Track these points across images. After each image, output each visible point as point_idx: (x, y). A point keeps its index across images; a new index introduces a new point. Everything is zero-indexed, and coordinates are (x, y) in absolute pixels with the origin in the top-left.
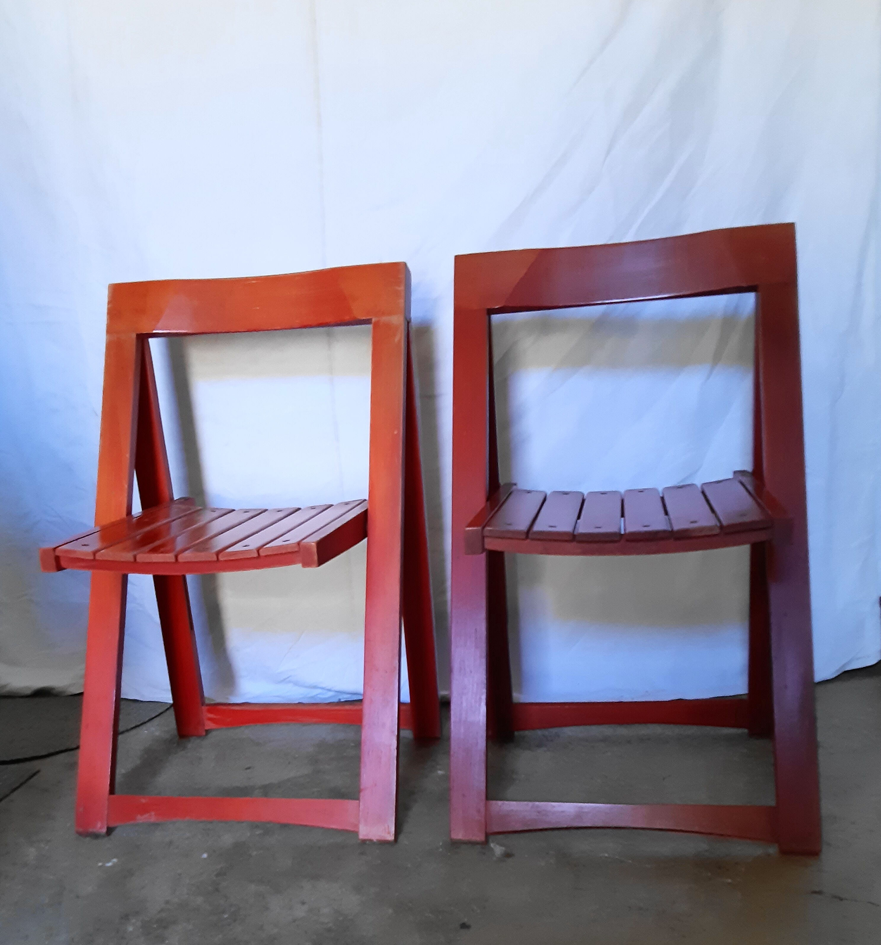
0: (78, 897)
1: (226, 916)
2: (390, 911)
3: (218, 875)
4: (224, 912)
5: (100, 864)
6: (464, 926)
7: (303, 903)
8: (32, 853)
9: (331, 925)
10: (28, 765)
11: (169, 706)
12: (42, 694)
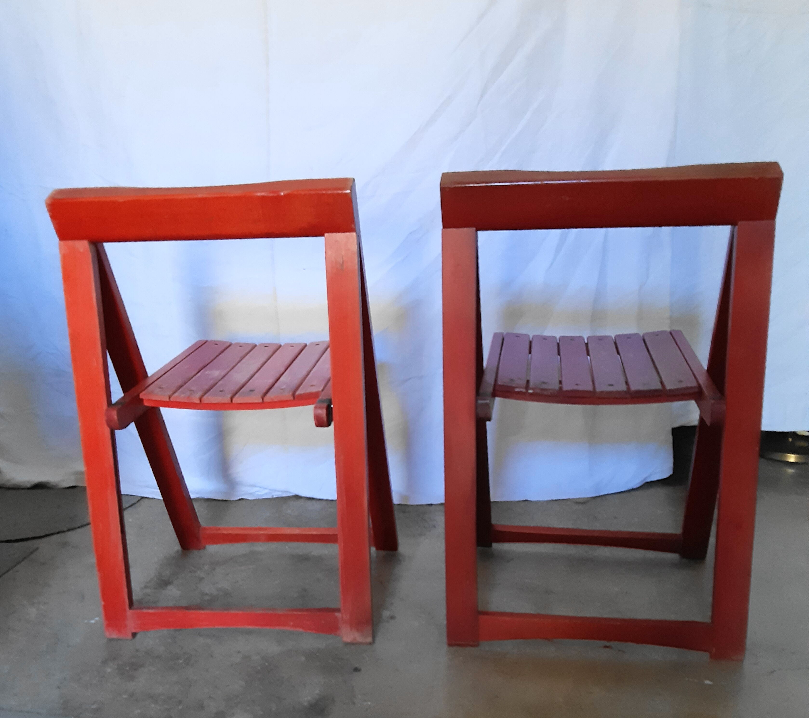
0: (69, 646)
1: (181, 661)
4: (179, 659)
5: (86, 621)
6: (357, 670)
7: (239, 653)
8: (32, 612)
9: (259, 668)
10: (29, 543)
11: (139, 498)
12: (39, 486)
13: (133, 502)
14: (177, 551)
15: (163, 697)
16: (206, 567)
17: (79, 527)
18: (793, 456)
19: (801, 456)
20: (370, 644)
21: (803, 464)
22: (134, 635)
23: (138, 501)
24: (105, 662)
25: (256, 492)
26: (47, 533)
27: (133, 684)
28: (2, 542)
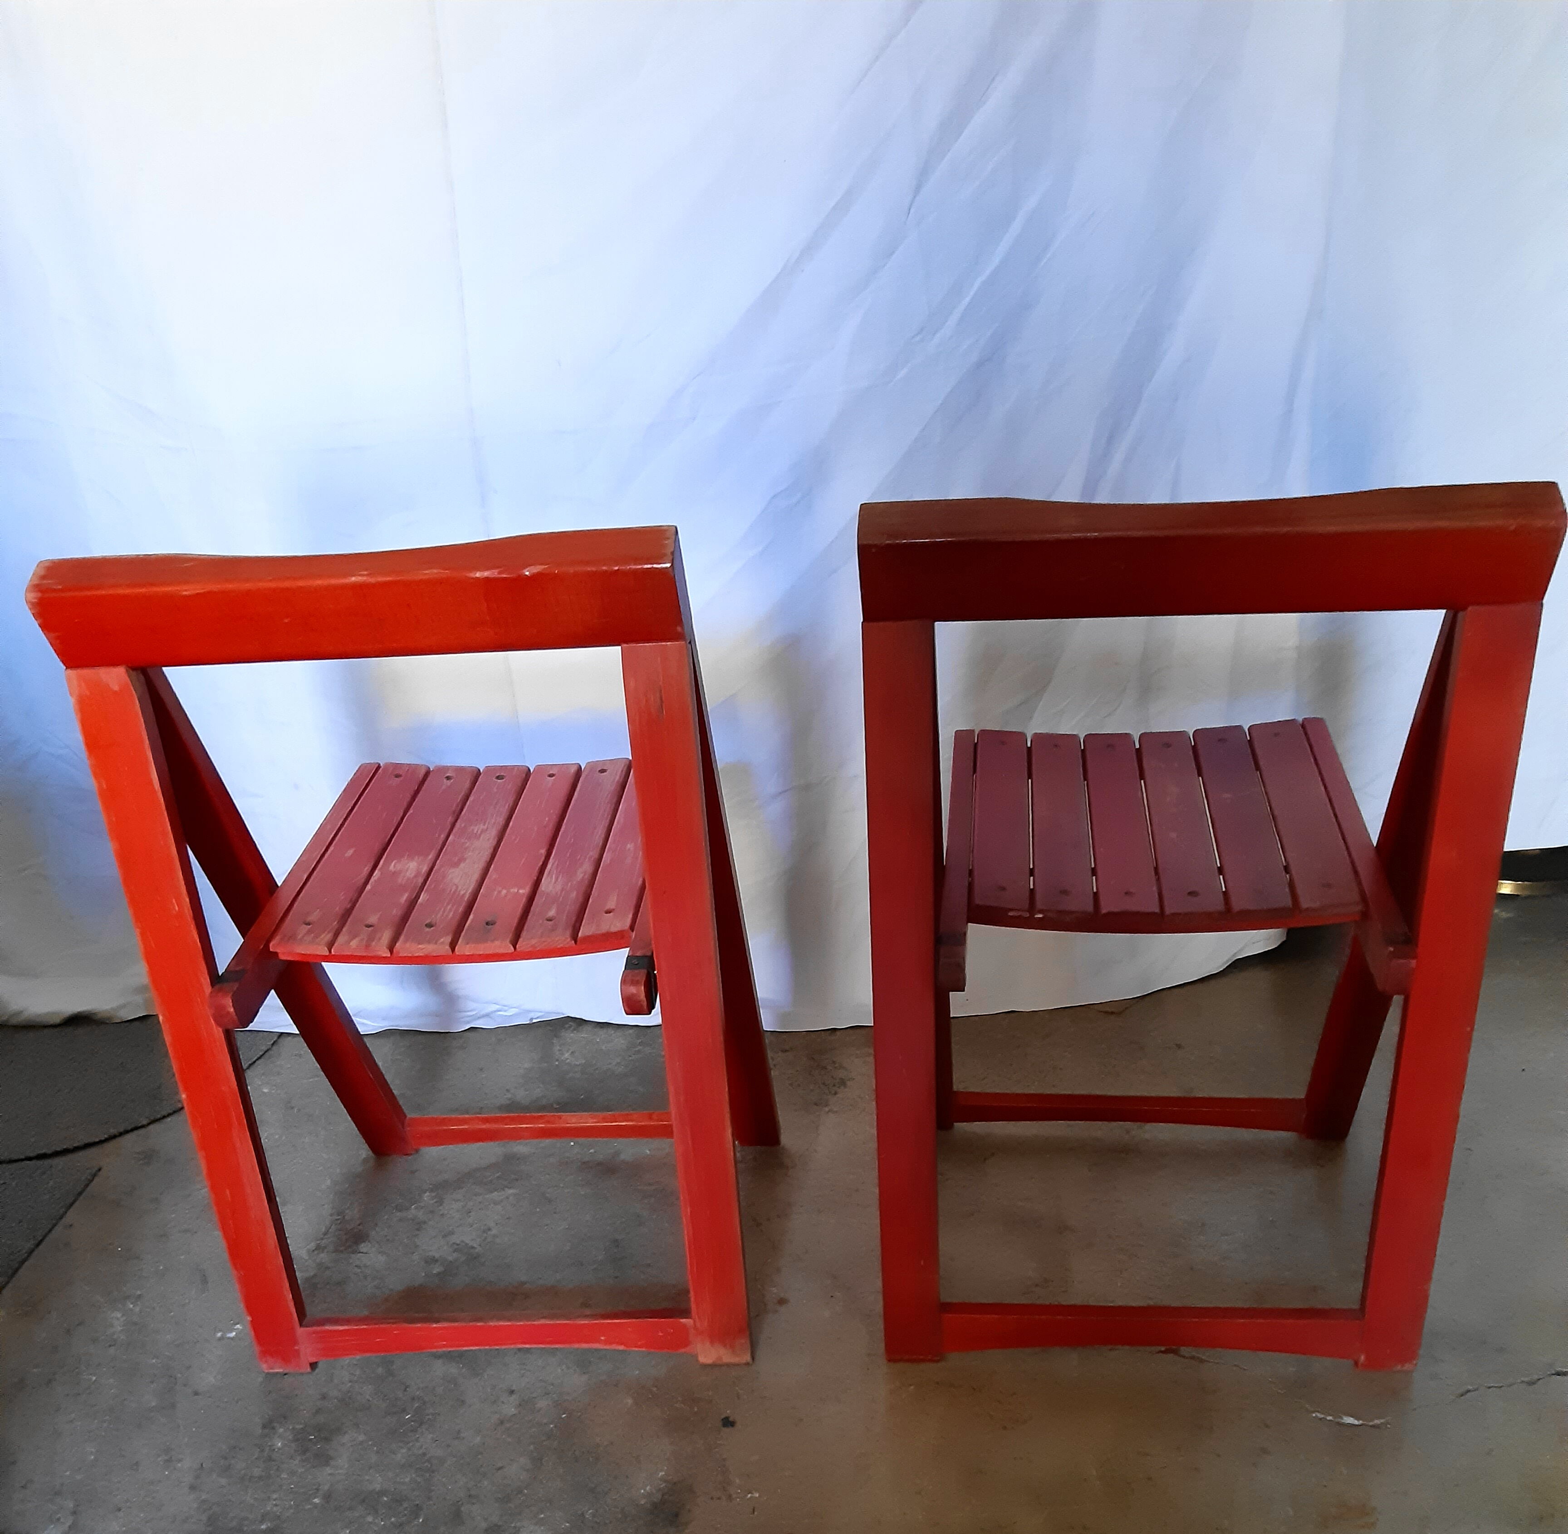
0: (196, 1393)
1: (408, 1416)
4: (404, 1411)
5: (219, 1335)
6: (728, 1423)
7: (512, 1392)
8: (117, 1320)
9: (552, 1426)
10: (81, 1157)
11: (275, 1037)
12: (77, 1020)
13: (264, 1048)
14: (365, 1161)
15: (385, 1498)
16: (426, 1196)
17: (169, 1115)
20: (747, 1364)
22: (313, 1366)
23: (274, 1043)
24: (269, 1425)
25: (495, 1011)
26: (113, 1131)
27: (328, 1470)
28: (29, 1159)
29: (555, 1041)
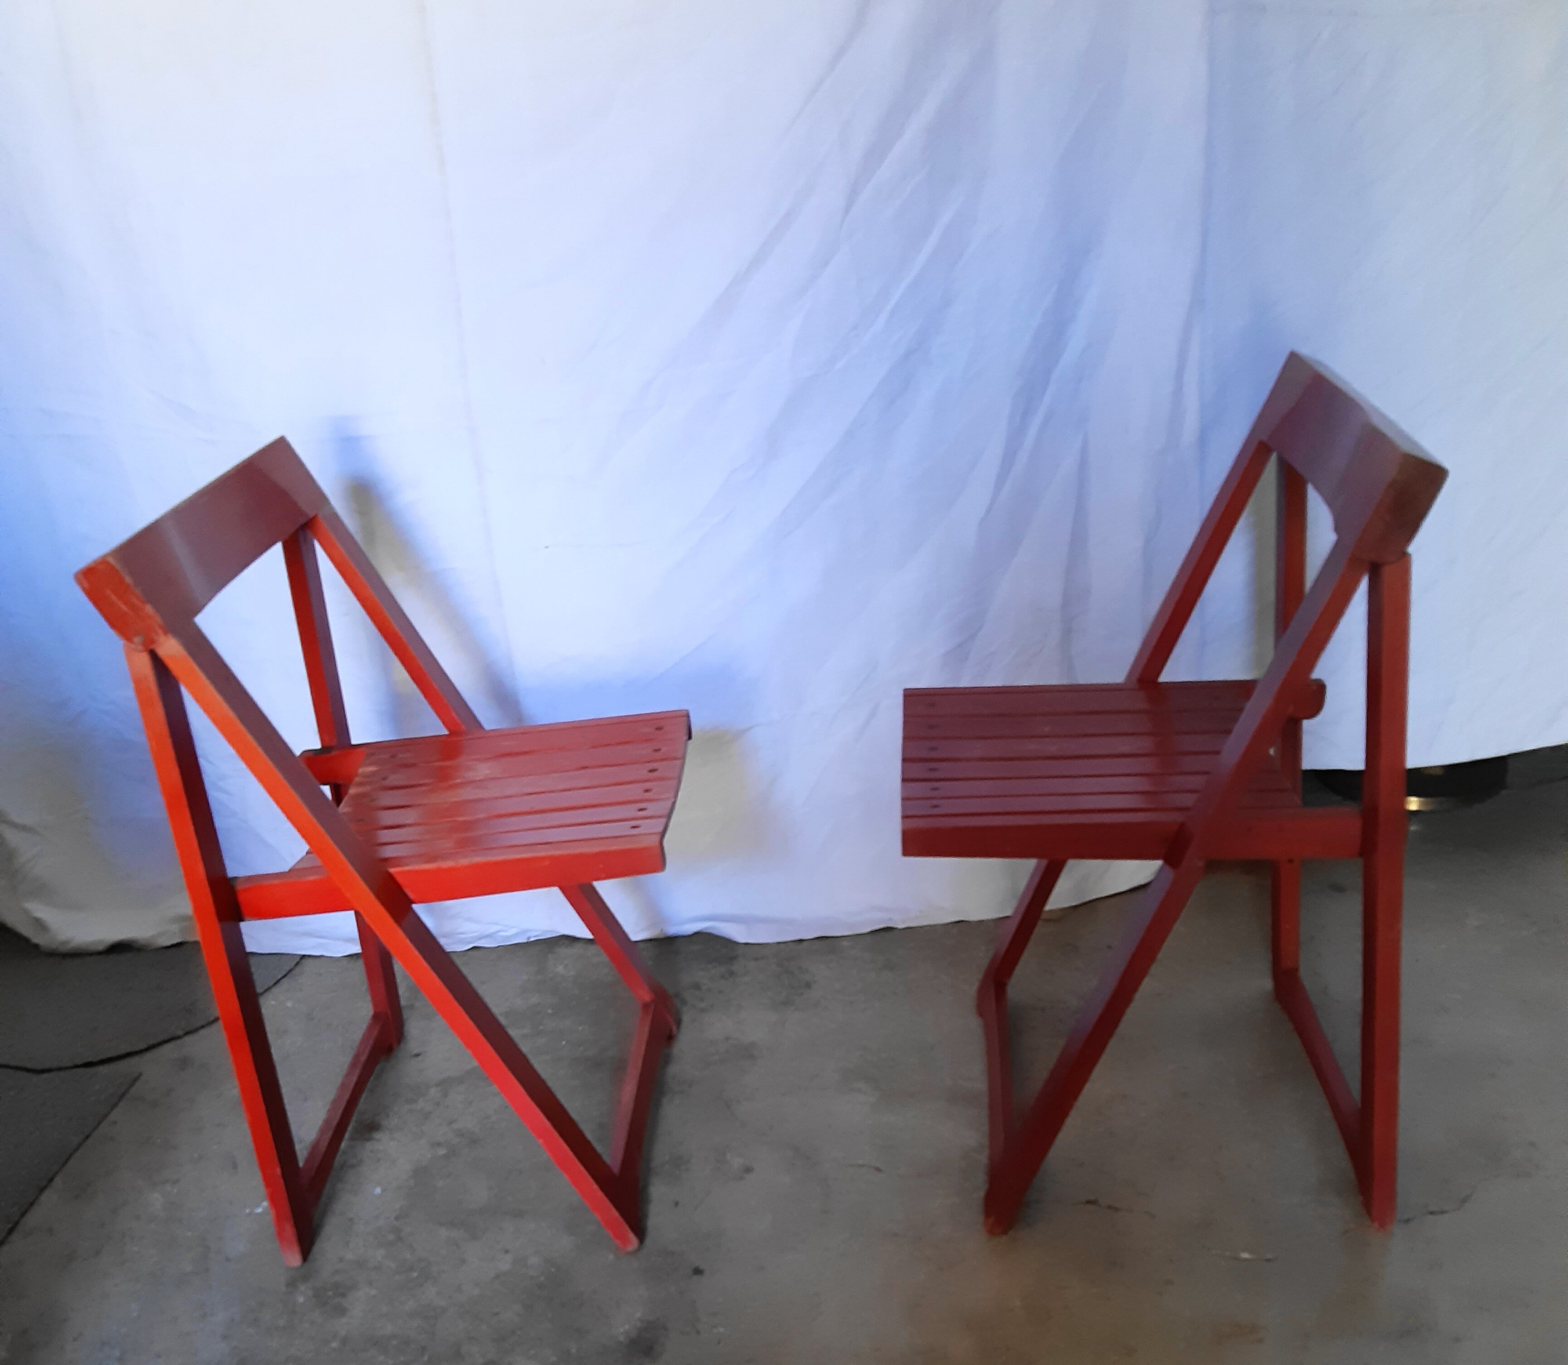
0: (228, 1260)
1: (415, 1274)
2: (611, 1257)
3: (397, 1218)
4: (412, 1269)
5: (248, 1211)
6: (698, 1271)
7: (507, 1252)
8: (156, 1200)
9: (542, 1278)
10: (123, 1065)
11: (298, 959)
12: (120, 948)
13: (288, 968)
15: (395, 1342)
16: (433, 1091)
17: (203, 1027)
18: (1414, 801)
19: (1429, 800)
21: (1432, 812)
23: (297, 964)
24: (292, 1284)
25: (498, 931)
26: (151, 1042)
27: (344, 1320)
28: (77, 1066)
29: (550, 956)
